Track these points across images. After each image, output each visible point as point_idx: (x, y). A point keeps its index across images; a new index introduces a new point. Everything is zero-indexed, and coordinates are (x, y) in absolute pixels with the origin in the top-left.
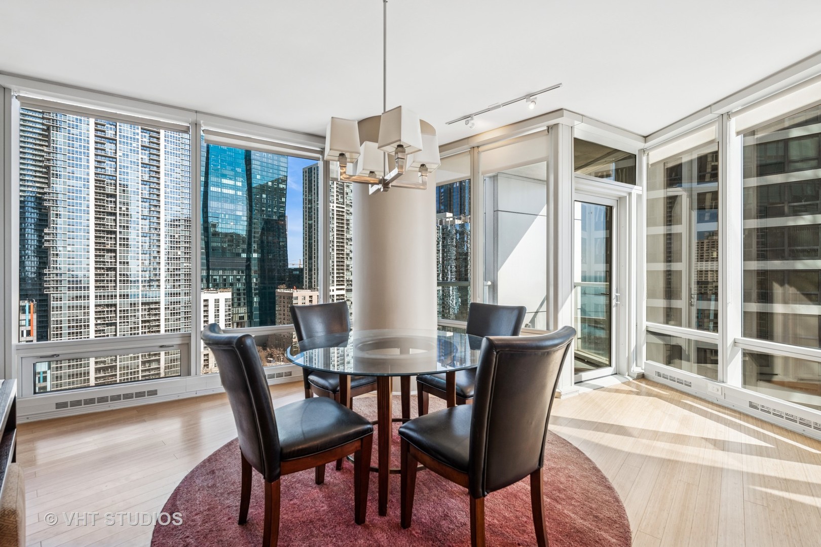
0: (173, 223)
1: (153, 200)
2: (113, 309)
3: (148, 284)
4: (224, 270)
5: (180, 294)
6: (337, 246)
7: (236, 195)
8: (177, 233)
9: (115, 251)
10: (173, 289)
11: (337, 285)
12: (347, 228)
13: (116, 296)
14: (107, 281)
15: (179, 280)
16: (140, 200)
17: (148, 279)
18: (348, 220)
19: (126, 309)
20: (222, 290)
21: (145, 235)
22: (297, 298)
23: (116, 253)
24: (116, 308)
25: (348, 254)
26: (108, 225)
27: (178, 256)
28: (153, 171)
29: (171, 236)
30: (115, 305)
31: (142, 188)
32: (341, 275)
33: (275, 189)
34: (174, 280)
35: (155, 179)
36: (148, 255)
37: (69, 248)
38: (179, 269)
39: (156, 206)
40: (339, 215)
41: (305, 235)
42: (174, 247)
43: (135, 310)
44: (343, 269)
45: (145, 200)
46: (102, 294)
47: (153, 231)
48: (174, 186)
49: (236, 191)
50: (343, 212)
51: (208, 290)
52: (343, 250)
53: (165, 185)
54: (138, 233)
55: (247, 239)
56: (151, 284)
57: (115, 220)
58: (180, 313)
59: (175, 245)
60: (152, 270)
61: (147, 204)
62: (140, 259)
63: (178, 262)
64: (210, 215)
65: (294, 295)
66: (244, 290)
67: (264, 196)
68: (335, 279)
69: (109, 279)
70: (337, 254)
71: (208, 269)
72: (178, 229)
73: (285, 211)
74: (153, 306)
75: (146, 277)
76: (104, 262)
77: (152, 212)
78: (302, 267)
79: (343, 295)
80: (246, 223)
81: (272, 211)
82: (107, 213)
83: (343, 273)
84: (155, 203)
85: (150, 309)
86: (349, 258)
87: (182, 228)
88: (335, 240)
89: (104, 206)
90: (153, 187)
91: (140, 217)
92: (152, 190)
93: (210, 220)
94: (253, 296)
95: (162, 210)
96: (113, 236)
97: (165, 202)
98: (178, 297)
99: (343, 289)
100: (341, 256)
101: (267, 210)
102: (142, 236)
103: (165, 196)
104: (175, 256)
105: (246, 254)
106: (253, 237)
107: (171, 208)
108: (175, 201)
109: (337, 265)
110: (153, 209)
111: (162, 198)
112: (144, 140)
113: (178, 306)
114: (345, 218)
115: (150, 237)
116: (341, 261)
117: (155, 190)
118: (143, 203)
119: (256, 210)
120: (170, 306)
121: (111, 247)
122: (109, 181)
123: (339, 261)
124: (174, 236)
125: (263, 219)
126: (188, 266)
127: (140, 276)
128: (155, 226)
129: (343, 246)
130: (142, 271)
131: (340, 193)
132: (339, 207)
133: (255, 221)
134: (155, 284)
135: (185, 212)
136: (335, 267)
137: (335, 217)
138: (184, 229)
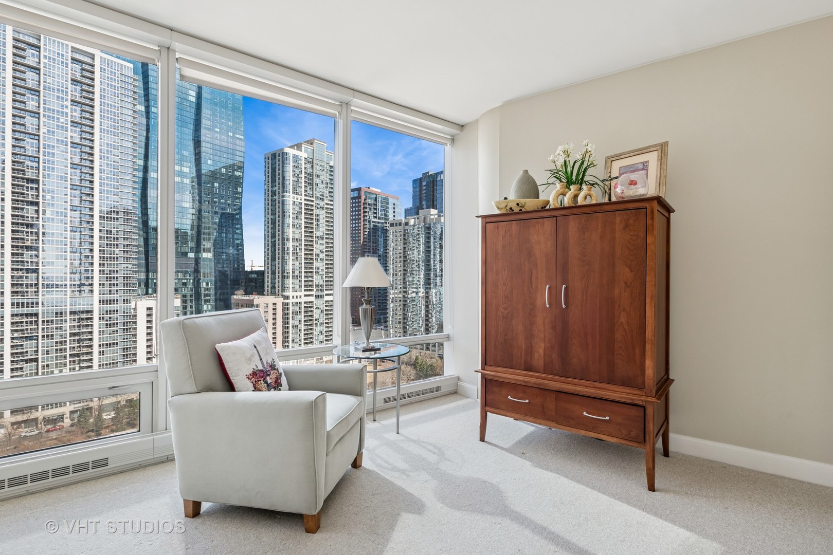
0: (109, 216)
1: (85, 187)
2: (34, 319)
3: (79, 289)
5: (117, 300)
6: (305, 245)
7: (182, 182)
8: (115, 228)
9: (37, 249)
10: (109, 295)
11: (305, 290)
12: (317, 225)
13: (37, 304)
14: (27, 285)
15: (117, 284)
16: (69, 187)
17: (78, 283)
18: (317, 215)
19: (50, 319)
21: (75, 229)
22: (258, 306)
23: (38, 252)
24: (38, 318)
25: (317, 255)
26: (28, 217)
27: (116, 256)
28: (85, 153)
29: (107, 231)
30: (36, 315)
31: (71, 172)
32: (310, 279)
33: (230, 177)
34: (110, 284)
35: (88, 162)
36: (78, 254)
38: (117, 271)
39: (88, 195)
40: (308, 209)
41: (266, 231)
42: (111, 245)
43: (61, 320)
44: (312, 272)
45: (75, 187)
46: (20, 301)
47: (85, 225)
48: (111, 171)
49: (182, 178)
50: (312, 205)
52: (312, 250)
53: (100, 169)
54: (66, 228)
55: (195, 236)
56: (82, 289)
57: (37, 211)
58: (117, 324)
59: (112, 242)
60: (83, 271)
61: (78, 192)
62: (69, 258)
63: (115, 262)
64: (150, 206)
65: (255, 303)
66: (191, 296)
67: (216, 185)
68: (303, 283)
69: (29, 282)
70: (305, 254)
71: (147, 272)
72: (116, 223)
73: (241, 203)
74: (84, 316)
75: (75, 281)
76: (23, 262)
77: (83, 202)
78: (263, 269)
79: (311, 302)
80: (193, 217)
81: (226, 203)
82: (27, 201)
83: (312, 277)
84: (87, 191)
85: (81, 319)
86: (319, 259)
87: (121, 221)
88: (303, 238)
89: (22, 193)
90: (86, 171)
91: (69, 208)
92: (83, 175)
94: (203, 303)
95: (96, 199)
96: (35, 230)
97: (100, 190)
98: (115, 305)
99: (312, 295)
100: (310, 257)
101: (219, 202)
102: (71, 231)
103: (100, 183)
104: (112, 256)
105: (193, 254)
106: (202, 233)
107: (108, 197)
108: (113, 189)
109: (305, 267)
110: (84, 198)
111: (96, 185)
112: (74, 114)
113: (115, 315)
114: (315, 213)
115: (81, 232)
116: (310, 263)
117: (87, 176)
118: (73, 191)
119: (207, 201)
120: (105, 316)
121: (32, 243)
122: (30, 163)
123: (307, 263)
124: (111, 231)
125: (216, 213)
126: (127, 268)
127: (68, 279)
128: (87, 218)
129: (312, 245)
130: (71, 273)
131: (309, 184)
132: (308, 200)
133: (205, 214)
134: (87, 288)
135: (124, 202)
136: (303, 270)
137: (303, 211)
138: (123, 223)
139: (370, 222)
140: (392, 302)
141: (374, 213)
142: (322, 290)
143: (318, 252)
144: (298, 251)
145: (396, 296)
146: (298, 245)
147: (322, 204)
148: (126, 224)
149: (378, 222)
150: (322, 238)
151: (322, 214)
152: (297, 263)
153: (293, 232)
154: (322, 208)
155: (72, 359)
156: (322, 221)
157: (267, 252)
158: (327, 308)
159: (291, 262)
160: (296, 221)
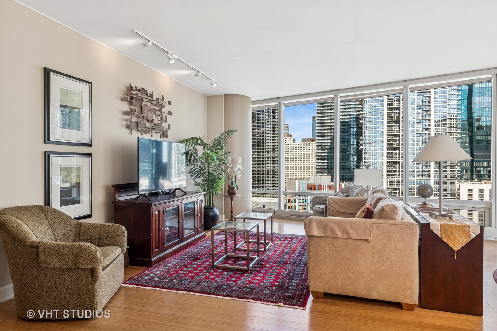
0: (440, 123)
1: (426, 106)
2: (398, 192)
3: (421, 174)
5: (446, 183)
8: (444, 131)
9: (399, 149)
13: (399, 182)
14: (394, 171)
15: (446, 171)
16: (416, 108)
17: (421, 170)
21: (419, 135)
23: (399, 151)
24: (399, 191)
26: (394, 131)
30: (399, 189)
31: (417, 98)
37: (372, 149)
39: (427, 111)
43: (412, 194)
45: (419, 108)
46: (391, 180)
47: (425, 131)
51: (472, 181)
54: (414, 134)
56: (424, 174)
57: (399, 126)
61: (421, 110)
64: (475, 110)
69: (395, 169)
71: (472, 162)
72: (445, 127)
75: (420, 169)
76: (392, 157)
77: (424, 116)
82: (394, 121)
84: (427, 108)
87: (449, 126)
89: (392, 117)
90: (426, 95)
91: (416, 122)
92: (424, 98)
93: (474, 115)
95: (432, 113)
96: (398, 138)
97: (435, 106)
98: (445, 186)
102: (417, 136)
103: (435, 101)
107: (440, 110)
110: (425, 113)
111: (432, 104)
113: (445, 193)
115: (423, 136)
117: (427, 98)
118: (418, 110)
121: (396, 146)
122: (396, 98)
127: (416, 168)
128: (427, 127)
134: (426, 174)
135: (451, 111)
138: (450, 127)
148: (452, 127)
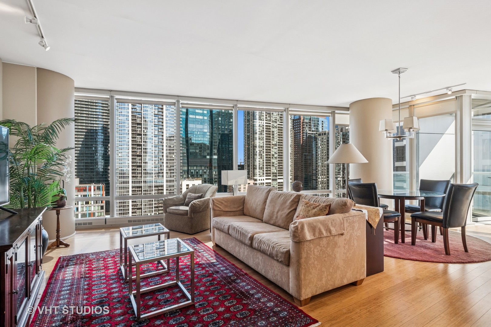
0: (170, 138)
1: (160, 125)
2: (140, 189)
3: (158, 175)
4: (196, 166)
5: (174, 181)
6: (266, 149)
7: (203, 119)
8: (172, 144)
9: (141, 156)
10: (170, 178)
11: (266, 176)
12: (273, 137)
13: (142, 182)
14: (138, 173)
15: (174, 173)
16: (153, 125)
17: (157, 172)
18: (273, 132)
19: (146, 189)
20: (196, 179)
21: (156, 146)
23: (142, 157)
24: (142, 189)
25: (273, 155)
26: (138, 141)
27: (173, 158)
28: (160, 108)
29: (169, 146)
30: (141, 187)
31: (154, 119)
32: (269, 169)
33: (227, 114)
34: (171, 172)
35: (161, 113)
36: (157, 158)
37: (120, 155)
38: (174, 166)
40: (267, 128)
41: (245, 143)
42: (171, 153)
43: (151, 190)
44: (270, 165)
45: (156, 126)
46: (135, 181)
47: (160, 144)
48: (170, 116)
49: (203, 117)
50: (270, 126)
51: (189, 179)
52: (270, 152)
53: (166, 116)
54: (152, 145)
55: (210, 147)
57: (141, 138)
60: (159, 166)
61: (157, 128)
62: (154, 160)
63: (173, 162)
64: (189, 132)
66: (208, 179)
67: (220, 119)
68: (265, 172)
69: (138, 172)
70: (266, 155)
71: (188, 166)
72: (173, 142)
73: (232, 127)
74: (160, 188)
76: (136, 162)
77: (159, 133)
78: (243, 164)
79: (270, 183)
80: (209, 137)
81: (225, 128)
82: (137, 134)
83: (270, 168)
84: (161, 127)
85: (158, 190)
86: (274, 158)
87: (175, 141)
88: (265, 146)
89: (136, 130)
90: (160, 117)
91: (153, 136)
92: (159, 119)
93: (189, 135)
95: (164, 131)
96: (140, 147)
97: (166, 126)
98: (173, 183)
99: (270, 179)
100: (269, 156)
101: (221, 128)
102: (154, 147)
103: (166, 123)
104: (171, 158)
105: (209, 156)
106: (213, 145)
107: (169, 129)
108: (171, 125)
109: (266, 163)
110: (160, 130)
111: (164, 124)
113: (173, 188)
115: (158, 147)
116: (269, 160)
117: (161, 119)
118: (155, 128)
119: (215, 128)
120: (169, 188)
121: (139, 153)
122: (138, 116)
123: (267, 160)
124: (171, 146)
125: (220, 134)
127: (154, 170)
128: (161, 140)
129: (270, 150)
130: (154, 167)
131: (268, 114)
132: (267, 123)
133: (214, 135)
134: (161, 175)
136: (265, 164)
137: (265, 130)
139: (307, 133)
140: (321, 183)
141: (309, 128)
142: (276, 176)
143: (273, 153)
144: (262, 153)
145: (323, 180)
146: (262, 149)
147: (275, 124)
149: (312, 134)
150: (276, 145)
151: (276, 130)
152: (261, 160)
153: (259, 142)
154: (276, 127)
155: (155, 209)
156: (276, 135)
157: (245, 154)
158: (279, 187)
159: (258, 160)
160: (261, 136)
